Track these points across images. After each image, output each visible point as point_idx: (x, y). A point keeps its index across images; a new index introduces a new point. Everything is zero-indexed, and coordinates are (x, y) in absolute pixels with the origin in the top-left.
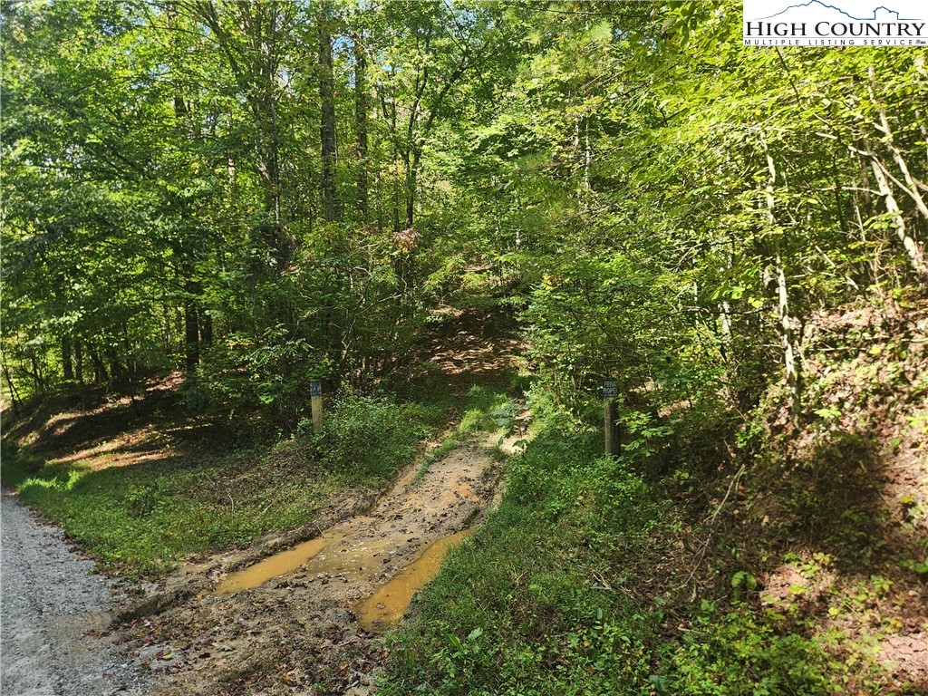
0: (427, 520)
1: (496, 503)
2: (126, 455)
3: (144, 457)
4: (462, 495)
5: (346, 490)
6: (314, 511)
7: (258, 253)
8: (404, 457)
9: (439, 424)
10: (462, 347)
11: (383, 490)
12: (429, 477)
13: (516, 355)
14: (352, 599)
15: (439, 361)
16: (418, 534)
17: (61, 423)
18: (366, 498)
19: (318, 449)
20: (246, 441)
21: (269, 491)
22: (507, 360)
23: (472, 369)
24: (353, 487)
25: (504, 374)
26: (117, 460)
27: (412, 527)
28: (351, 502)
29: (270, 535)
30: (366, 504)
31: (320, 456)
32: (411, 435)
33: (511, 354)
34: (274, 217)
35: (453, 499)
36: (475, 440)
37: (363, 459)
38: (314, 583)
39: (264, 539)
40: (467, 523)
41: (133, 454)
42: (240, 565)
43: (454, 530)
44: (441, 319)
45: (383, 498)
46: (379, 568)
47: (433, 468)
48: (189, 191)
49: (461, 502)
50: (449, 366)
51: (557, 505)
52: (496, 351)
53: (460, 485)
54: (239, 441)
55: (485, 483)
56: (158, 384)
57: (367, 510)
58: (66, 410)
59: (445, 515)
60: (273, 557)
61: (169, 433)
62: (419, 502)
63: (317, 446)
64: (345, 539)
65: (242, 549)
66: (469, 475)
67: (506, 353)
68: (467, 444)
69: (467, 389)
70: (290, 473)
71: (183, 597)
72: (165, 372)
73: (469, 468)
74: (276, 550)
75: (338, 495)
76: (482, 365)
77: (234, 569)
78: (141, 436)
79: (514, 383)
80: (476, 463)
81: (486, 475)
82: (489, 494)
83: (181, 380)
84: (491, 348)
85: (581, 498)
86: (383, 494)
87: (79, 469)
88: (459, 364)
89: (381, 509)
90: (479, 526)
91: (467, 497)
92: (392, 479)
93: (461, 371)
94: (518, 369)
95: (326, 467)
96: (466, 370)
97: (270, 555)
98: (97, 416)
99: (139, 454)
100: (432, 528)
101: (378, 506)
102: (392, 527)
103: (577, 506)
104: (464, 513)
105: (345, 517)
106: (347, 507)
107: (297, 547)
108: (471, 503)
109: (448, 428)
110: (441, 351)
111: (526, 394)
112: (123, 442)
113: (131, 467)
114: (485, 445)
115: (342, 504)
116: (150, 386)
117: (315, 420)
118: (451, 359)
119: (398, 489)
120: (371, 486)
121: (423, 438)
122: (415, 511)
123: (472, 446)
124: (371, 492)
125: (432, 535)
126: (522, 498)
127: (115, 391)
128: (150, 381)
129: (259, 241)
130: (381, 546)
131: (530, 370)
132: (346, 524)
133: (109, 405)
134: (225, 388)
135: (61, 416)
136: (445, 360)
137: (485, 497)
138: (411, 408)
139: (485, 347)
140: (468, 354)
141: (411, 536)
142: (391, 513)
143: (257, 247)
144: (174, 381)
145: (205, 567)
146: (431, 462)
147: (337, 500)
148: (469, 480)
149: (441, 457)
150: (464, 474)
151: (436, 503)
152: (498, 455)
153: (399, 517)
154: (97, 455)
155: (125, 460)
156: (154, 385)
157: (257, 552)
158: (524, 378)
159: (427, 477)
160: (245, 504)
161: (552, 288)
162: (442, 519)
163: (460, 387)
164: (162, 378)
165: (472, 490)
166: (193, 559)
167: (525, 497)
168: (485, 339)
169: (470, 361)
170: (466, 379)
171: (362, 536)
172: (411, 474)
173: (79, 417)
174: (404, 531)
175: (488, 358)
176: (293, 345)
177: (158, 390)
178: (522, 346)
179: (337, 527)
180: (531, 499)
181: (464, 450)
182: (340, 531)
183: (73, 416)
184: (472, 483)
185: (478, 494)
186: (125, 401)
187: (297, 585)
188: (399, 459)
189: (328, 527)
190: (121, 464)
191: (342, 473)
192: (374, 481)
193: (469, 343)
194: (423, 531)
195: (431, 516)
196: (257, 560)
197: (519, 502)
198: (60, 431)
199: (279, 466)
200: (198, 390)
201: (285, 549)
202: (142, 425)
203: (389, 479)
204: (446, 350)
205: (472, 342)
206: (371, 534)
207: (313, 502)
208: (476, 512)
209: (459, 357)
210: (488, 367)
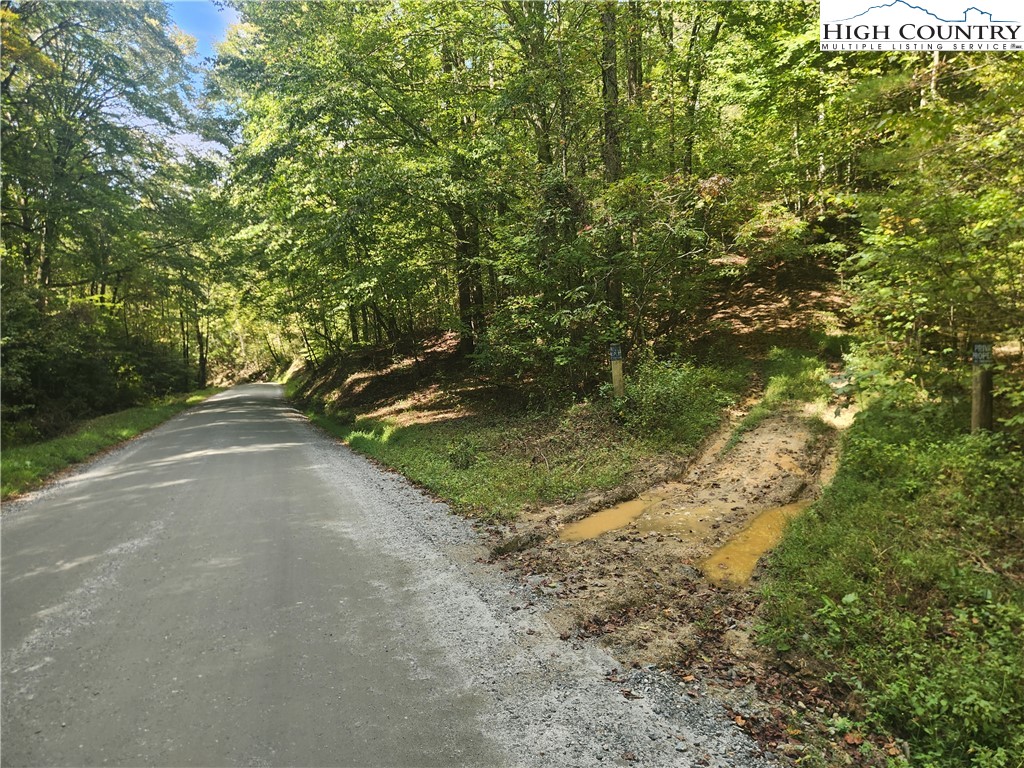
0: (749, 490)
1: (827, 478)
2: (426, 413)
3: (441, 416)
4: (785, 468)
5: (655, 456)
6: (626, 474)
7: (552, 214)
8: (709, 425)
9: (741, 390)
10: (749, 302)
11: (692, 458)
12: (743, 448)
13: (821, 310)
14: (692, 558)
15: (723, 319)
16: (742, 503)
17: (357, 382)
18: (676, 465)
19: (621, 413)
20: (540, 403)
21: (578, 452)
22: (809, 317)
23: (765, 327)
24: (661, 453)
25: (806, 333)
26: (419, 417)
27: (732, 496)
28: (662, 469)
29: (590, 494)
30: (677, 471)
31: (623, 421)
32: (713, 402)
33: (814, 308)
34: (560, 172)
35: (774, 471)
36: (789, 409)
37: (667, 426)
38: (649, 539)
39: (586, 496)
40: (795, 497)
41: (430, 413)
42: (573, 517)
43: (780, 502)
44: (737, 271)
45: (693, 466)
46: (711, 534)
47: (746, 437)
48: (476, 152)
49: (784, 474)
50: (737, 324)
51: (913, 483)
52: (793, 307)
53: (780, 457)
54: (530, 403)
55: (809, 456)
56: (434, 345)
57: (678, 477)
58: (360, 370)
59: (768, 487)
60: (599, 514)
61: (456, 393)
62: (736, 472)
63: (619, 411)
64: (664, 502)
65: (568, 504)
66: (790, 447)
67: (807, 308)
68: (780, 415)
69: (763, 352)
70: (595, 436)
71: (536, 539)
72: (438, 333)
73: (788, 440)
74: (601, 507)
75: (647, 460)
76: (775, 323)
77: (569, 521)
78: (430, 396)
79: (823, 345)
80: (795, 435)
81: (810, 448)
82: (816, 469)
83: (454, 342)
84: (787, 303)
85: (942, 477)
86: (692, 462)
87: (390, 424)
88: (747, 321)
89: (692, 477)
90: (807, 501)
91: (790, 470)
92: (699, 447)
93: (751, 330)
94: (825, 326)
95: (631, 432)
96: (757, 330)
97: (597, 511)
98: (387, 375)
99: (435, 412)
100: (756, 499)
101: (689, 473)
102: (711, 494)
103: (937, 485)
104: (790, 488)
105: (658, 482)
106: (659, 472)
107: (618, 506)
108: (797, 476)
109: (750, 396)
110: (724, 307)
111: (846, 357)
112: (415, 401)
113: (435, 424)
114: (801, 415)
115: (653, 469)
116: (428, 347)
117: (616, 384)
118: (737, 317)
119: (707, 457)
120: (680, 453)
121: (726, 406)
122: (733, 480)
123: (786, 416)
124: (680, 459)
125: (757, 506)
126: (866, 474)
127: (400, 353)
128: (426, 343)
129: (553, 202)
130: (706, 512)
131: (841, 328)
132: (660, 489)
133: (395, 366)
134: (515, 351)
135: (356, 376)
136: (731, 317)
137: (811, 472)
138: (707, 372)
139: (779, 301)
140: (758, 310)
141: (734, 505)
142: (706, 481)
143: (550, 207)
144: (448, 342)
145: (542, 516)
146: (741, 432)
147: (647, 464)
148: (791, 452)
149: (752, 426)
150: (783, 446)
151: (755, 474)
152: (819, 426)
153: (716, 485)
154: (400, 411)
155: (426, 418)
156: (431, 347)
157: (585, 508)
158: (835, 338)
159: (740, 446)
160: (559, 463)
161: (892, 233)
162: (765, 490)
163: (755, 349)
164: (437, 341)
165: (796, 463)
166: (528, 509)
167: (871, 473)
168: (779, 292)
169: (761, 318)
170: (760, 341)
171: (681, 502)
172: (719, 444)
173: (372, 377)
174: (726, 500)
175: (784, 314)
176: (592, 308)
177: (435, 351)
178: (828, 299)
179: (652, 491)
180: (877, 475)
181: (778, 419)
182: (657, 495)
183: (366, 375)
184: (795, 455)
185: (803, 467)
186: (407, 362)
187: (634, 540)
188: (705, 427)
189: (644, 490)
190: (424, 421)
191: (649, 438)
192: (682, 447)
193: (758, 297)
194: (745, 501)
195: (751, 487)
196: (586, 515)
197: (864, 478)
198: (358, 389)
199: (582, 429)
200: (491, 353)
201: (608, 507)
202: (426, 386)
203: (697, 447)
204: (730, 306)
205: (761, 296)
206: (690, 500)
207: (624, 465)
208: (804, 486)
209: (747, 314)
210: (784, 325)
